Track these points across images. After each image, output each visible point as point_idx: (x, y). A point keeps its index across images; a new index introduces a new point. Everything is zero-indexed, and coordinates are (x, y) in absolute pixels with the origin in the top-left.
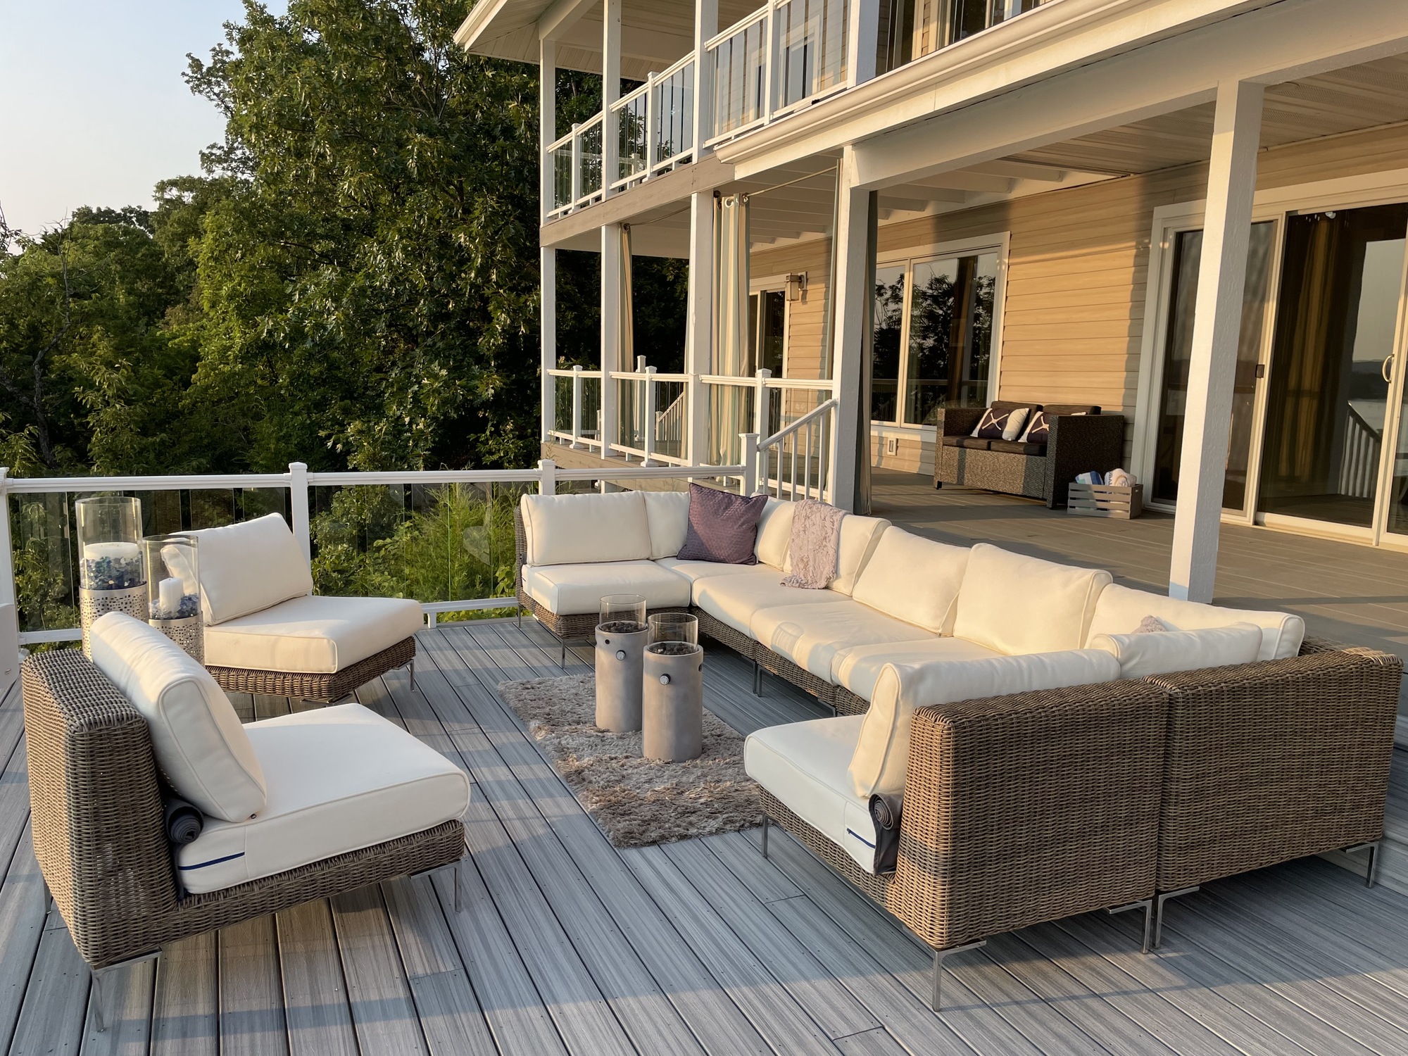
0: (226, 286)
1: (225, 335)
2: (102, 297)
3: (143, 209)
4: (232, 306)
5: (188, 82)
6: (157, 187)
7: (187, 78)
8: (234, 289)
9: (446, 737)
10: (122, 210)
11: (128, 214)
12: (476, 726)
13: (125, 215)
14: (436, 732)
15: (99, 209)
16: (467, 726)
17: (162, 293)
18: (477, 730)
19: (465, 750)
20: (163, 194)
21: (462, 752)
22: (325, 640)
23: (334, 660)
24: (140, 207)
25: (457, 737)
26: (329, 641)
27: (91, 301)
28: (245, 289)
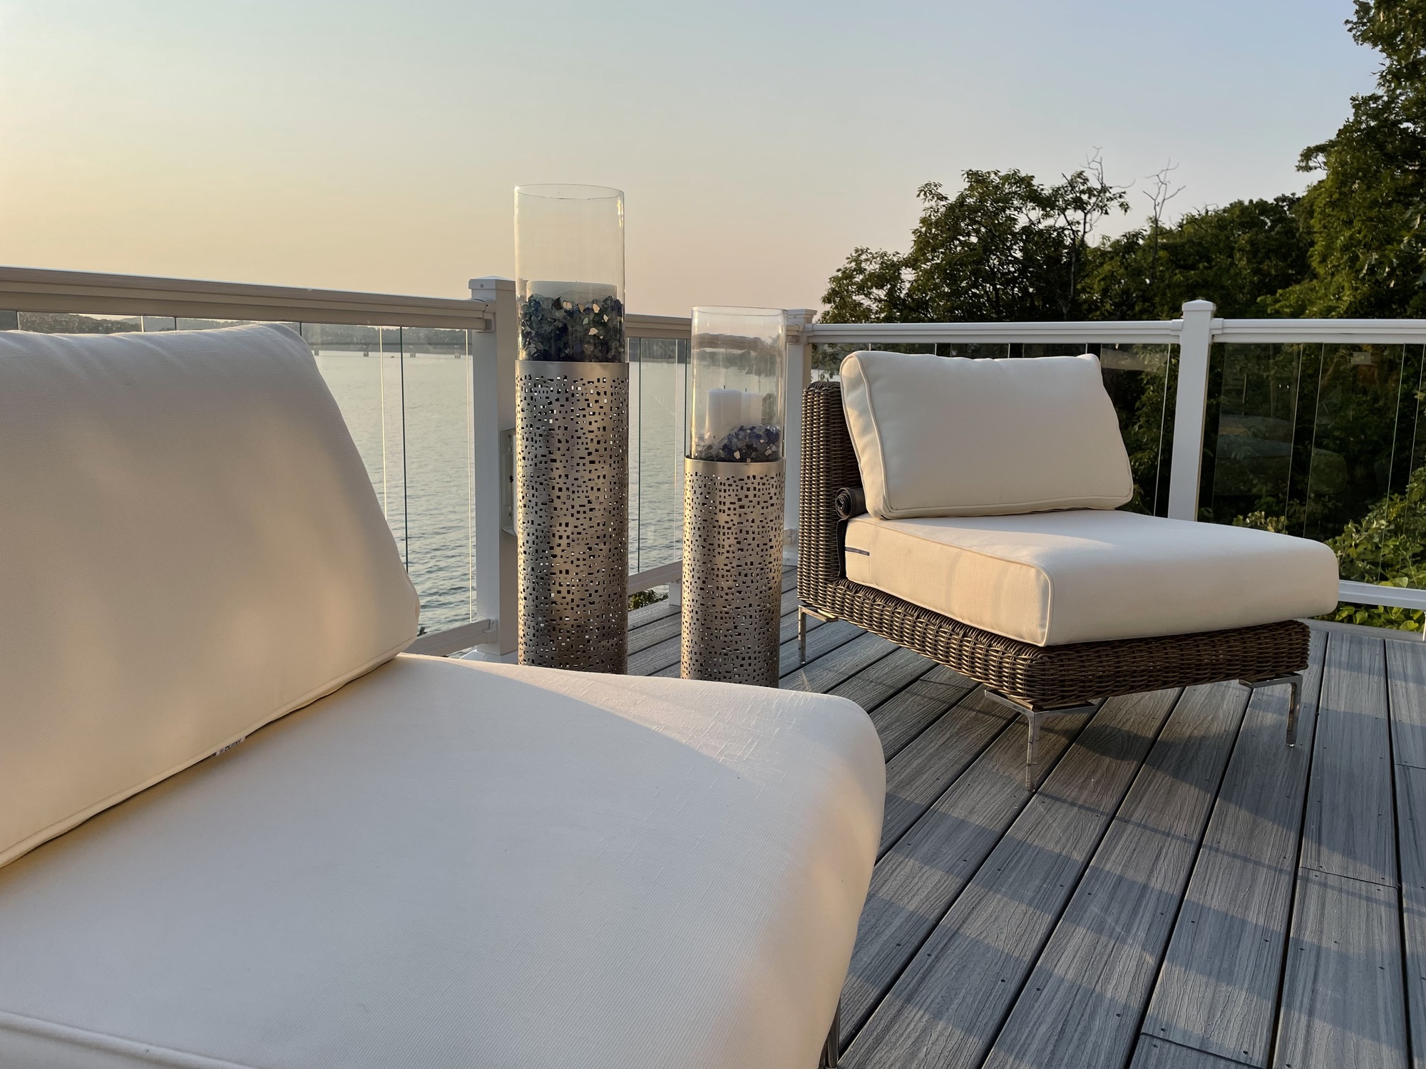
0: (1343, 235)
1: (1334, 295)
2: (1210, 268)
3: (1297, 196)
4: (1346, 257)
5: (1350, 30)
6: (1302, 155)
7: (1350, 26)
8: (1351, 237)
9: (1285, 880)
10: (1275, 200)
11: (1280, 204)
12: (1390, 880)
13: (1277, 204)
14: (1268, 855)
15: (1251, 201)
16: (1365, 871)
17: (1292, 274)
18: (1385, 893)
19: (1308, 937)
20: (1307, 163)
21: (1297, 940)
22: (1033, 571)
23: (1043, 618)
24: (1293, 194)
25: (1314, 890)
26: (1038, 573)
27: (1197, 271)
28: (1365, 236)
